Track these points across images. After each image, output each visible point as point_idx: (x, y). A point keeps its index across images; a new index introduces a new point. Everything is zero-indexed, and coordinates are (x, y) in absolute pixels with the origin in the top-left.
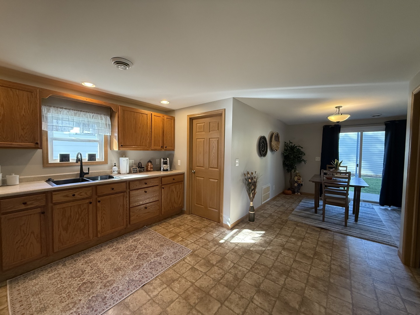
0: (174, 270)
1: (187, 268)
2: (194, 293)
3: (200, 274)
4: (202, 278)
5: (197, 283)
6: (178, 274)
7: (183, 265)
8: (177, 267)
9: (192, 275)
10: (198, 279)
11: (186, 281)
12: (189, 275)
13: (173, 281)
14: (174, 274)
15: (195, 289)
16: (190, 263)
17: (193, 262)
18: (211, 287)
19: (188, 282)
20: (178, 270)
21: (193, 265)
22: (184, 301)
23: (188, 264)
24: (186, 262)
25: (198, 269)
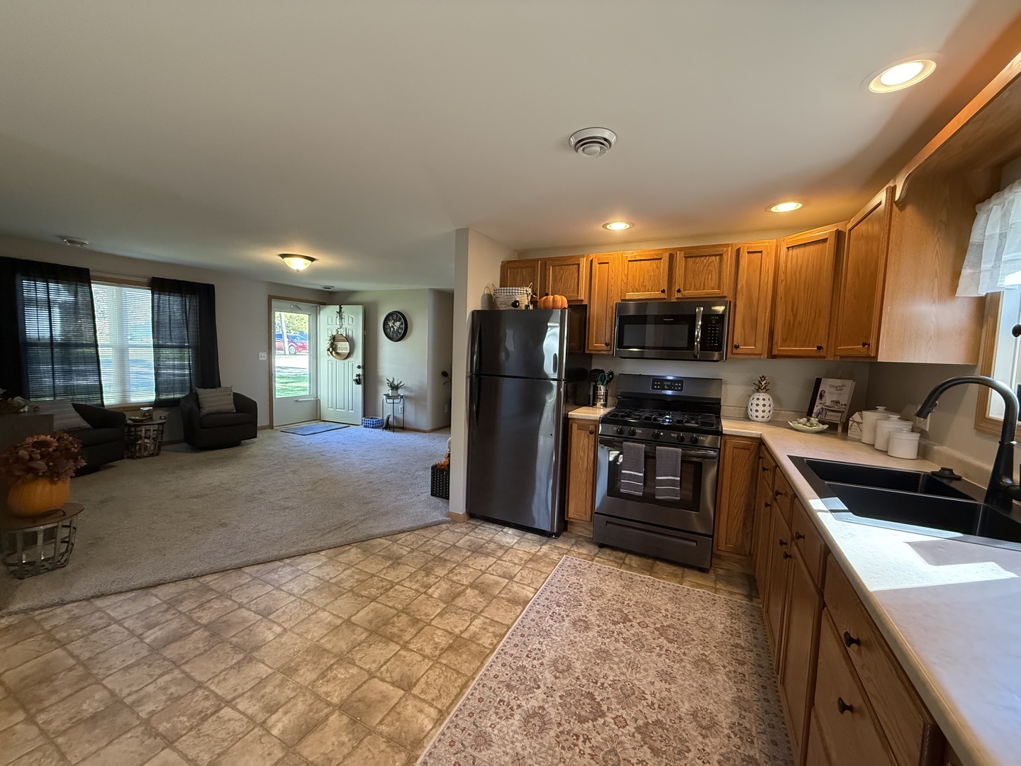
0: (461, 673)
1: (424, 686)
2: (401, 630)
3: (387, 672)
4: (382, 663)
5: (394, 650)
6: (445, 665)
7: (439, 691)
8: (456, 685)
9: (408, 666)
10: (392, 660)
11: (421, 650)
12: (415, 664)
13: (450, 647)
14: (456, 663)
15: (400, 637)
16: (419, 704)
17: (409, 709)
18: (363, 644)
19: (415, 650)
20: (449, 675)
21: (407, 699)
22: (419, 617)
23: (424, 700)
24: (431, 705)
25: (392, 688)
